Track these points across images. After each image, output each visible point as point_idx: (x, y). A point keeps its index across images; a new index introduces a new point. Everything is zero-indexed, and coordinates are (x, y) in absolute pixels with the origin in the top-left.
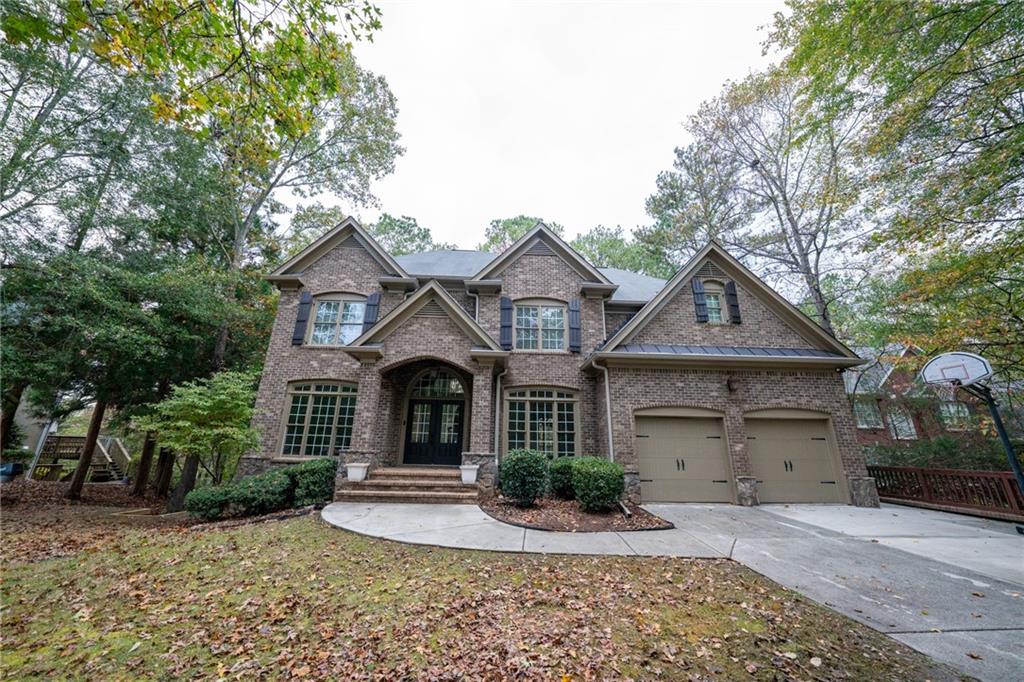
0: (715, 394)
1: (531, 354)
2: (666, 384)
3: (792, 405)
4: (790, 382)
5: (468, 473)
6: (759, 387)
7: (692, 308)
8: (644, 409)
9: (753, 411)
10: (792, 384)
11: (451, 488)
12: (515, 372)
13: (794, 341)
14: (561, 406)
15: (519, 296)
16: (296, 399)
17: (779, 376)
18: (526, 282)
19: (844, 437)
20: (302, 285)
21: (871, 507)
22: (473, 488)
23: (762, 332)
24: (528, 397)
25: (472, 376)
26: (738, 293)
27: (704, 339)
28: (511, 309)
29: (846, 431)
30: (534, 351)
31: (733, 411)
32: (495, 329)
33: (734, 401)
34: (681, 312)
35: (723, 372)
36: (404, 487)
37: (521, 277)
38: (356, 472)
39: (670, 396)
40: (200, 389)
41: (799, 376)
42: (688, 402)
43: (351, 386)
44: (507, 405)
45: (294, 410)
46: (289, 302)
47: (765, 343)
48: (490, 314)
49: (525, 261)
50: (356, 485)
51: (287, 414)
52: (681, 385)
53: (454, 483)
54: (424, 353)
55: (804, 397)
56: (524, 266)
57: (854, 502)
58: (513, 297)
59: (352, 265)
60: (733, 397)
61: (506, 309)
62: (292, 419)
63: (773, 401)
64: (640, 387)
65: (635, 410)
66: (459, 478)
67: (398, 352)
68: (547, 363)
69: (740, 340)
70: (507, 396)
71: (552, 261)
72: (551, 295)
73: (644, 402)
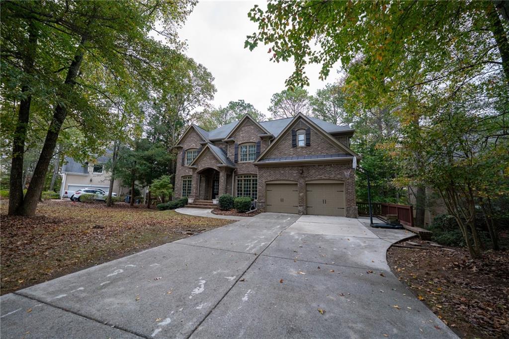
0: (295, 175)
1: (244, 163)
2: (277, 172)
3: (327, 178)
4: (328, 168)
5: (215, 202)
6: (314, 171)
7: (291, 142)
8: (270, 181)
9: (309, 181)
10: (328, 169)
11: (211, 205)
12: (239, 170)
13: (334, 151)
14: (253, 181)
15: (241, 143)
16: (184, 181)
17: (323, 167)
18: (243, 137)
19: (349, 190)
20: (182, 148)
21: (353, 218)
22: (216, 205)
23: (319, 149)
24: (243, 178)
25: (219, 172)
26: (311, 133)
27: (294, 154)
28: (238, 148)
29: (350, 188)
30: (246, 162)
31: (302, 181)
32: (233, 155)
33: (302, 177)
34: (286, 144)
35: (300, 166)
36: (200, 205)
37: (242, 135)
38: (190, 201)
39: (278, 177)
40: (158, 180)
41: (333, 166)
42: (284, 178)
43: (190, 177)
44: (236, 181)
45: (184, 184)
46: (180, 153)
47: (320, 153)
48: (232, 150)
49: (243, 129)
50: (190, 204)
51: (182, 185)
52: (282, 172)
53: (211, 204)
54: (207, 167)
55: (334, 174)
56: (242, 131)
57: (347, 216)
58: (239, 143)
59: (194, 139)
60: (302, 176)
61: (237, 148)
62: (183, 187)
63: (319, 176)
64: (268, 173)
65: (266, 182)
66: (212, 202)
67: (202, 166)
68: (249, 166)
69: (308, 153)
70: (236, 178)
71: (252, 127)
72: (251, 141)
73: (269, 179)
